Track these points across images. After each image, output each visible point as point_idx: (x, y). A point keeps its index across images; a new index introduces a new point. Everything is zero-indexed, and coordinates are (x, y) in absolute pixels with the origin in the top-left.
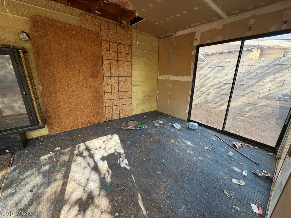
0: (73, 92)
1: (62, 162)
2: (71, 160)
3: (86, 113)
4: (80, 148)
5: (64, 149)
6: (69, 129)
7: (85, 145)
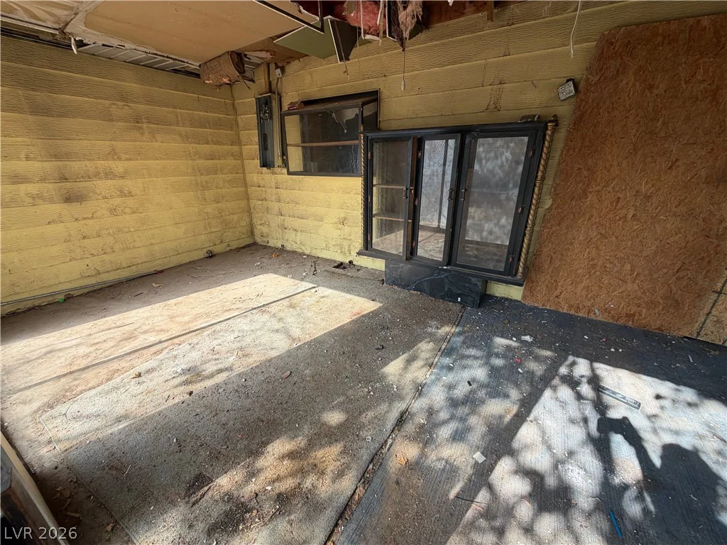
0: (620, 222)
1: (528, 372)
2: (545, 381)
3: (631, 287)
4: (576, 366)
5: (539, 347)
6: (563, 309)
7: (593, 370)
